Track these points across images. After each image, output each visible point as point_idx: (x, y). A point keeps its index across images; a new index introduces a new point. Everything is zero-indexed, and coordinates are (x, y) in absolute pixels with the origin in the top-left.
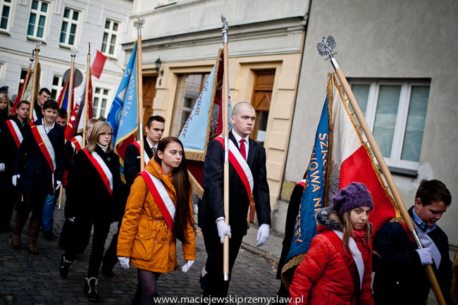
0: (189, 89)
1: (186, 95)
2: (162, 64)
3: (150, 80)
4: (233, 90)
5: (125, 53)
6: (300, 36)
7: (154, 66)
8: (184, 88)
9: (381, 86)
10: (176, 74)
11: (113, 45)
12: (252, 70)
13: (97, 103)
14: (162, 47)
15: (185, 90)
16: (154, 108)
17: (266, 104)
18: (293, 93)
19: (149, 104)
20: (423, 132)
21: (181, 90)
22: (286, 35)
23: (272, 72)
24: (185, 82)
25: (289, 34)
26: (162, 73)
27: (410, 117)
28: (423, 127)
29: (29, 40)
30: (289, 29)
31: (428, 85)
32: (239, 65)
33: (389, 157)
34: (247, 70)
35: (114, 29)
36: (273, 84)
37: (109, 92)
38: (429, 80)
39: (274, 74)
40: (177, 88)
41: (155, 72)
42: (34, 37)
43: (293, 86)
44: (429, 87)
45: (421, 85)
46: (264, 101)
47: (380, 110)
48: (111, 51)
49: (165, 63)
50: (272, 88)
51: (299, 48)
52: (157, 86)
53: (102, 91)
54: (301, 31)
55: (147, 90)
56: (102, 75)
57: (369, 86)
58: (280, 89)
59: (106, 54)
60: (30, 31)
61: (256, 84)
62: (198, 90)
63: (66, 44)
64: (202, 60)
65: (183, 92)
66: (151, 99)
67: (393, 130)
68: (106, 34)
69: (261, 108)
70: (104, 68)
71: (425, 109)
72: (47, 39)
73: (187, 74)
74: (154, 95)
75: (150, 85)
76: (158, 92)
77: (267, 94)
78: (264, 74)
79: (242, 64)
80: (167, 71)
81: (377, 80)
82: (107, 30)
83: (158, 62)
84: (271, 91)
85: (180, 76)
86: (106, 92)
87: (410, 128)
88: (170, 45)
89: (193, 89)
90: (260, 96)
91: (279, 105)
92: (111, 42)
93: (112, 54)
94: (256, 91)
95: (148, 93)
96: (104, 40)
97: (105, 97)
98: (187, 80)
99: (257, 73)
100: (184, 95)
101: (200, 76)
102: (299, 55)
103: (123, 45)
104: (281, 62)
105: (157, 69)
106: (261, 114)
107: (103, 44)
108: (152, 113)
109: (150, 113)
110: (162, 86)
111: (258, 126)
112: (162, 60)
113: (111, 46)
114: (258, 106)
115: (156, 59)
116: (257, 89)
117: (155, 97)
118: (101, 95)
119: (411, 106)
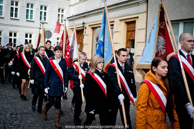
0: (98, 34)
1: (97, 37)
2: (85, 25)
3: (80, 32)
4: (118, 32)
5: (68, 21)
6: (145, 5)
7: (82, 26)
8: (96, 33)
9: (184, 23)
10: (91, 28)
11: (62, 19)
12: (125, 22)
13: (58, 44)
14: (84, 17)
16: (83, 43)
17: (133, 37)
18: (145, 30)
19: (81, 42)
21: (94, 34)
23: (134, 22)
25: (140, 5)
26: (86, 28)
29: (27, 21)
30: (140, 3)
32: (119, 21)
34: (123, 22)
35: (62, 12)
36: (135, 27)
39: (135, 23)
40: (93, 34)
42: (29, 19)
43: (144, 27)
46: (132, 35)
50: (135, 29)
51: (145, 10)
52: (84, 34)
53: (60, 39)
54: (146, 3)
55: (80, 36)
56: (60, 32)
57: (179, 23)
58: (138, 29)
59: (60, 23)
60: (27, 17)
61: (128, 28)
65: (96, 35)
66: (82, 40)
68: (59, 15)
69: (131, 38)
70: (61, 29)
72: (34, 20)
73: (96, 28)
74: (83, 38)
75: (82, 34)
76: (85, 36)
77: (133, 32)
78: (131, 24)
79: (120, 20)
80: (88, 27)
81: (182, 20)
82: (59, 13)
83: (84, 23)
84: (135, 31)
85: (93, 28)
88: (88, 16)
90: (130, 33)
91: (139, 36)
92: (62, 18)
93: (63, 23)
94: (128, 31)
95: (80, 38)
96: (58, 17)
98: (97, 30)
99: (128, 23)
102: (146, 14)
103: (67, 18)
104: (138, 17)
105: (83, 27)
106: (131, 41)
107: (58, 19)
108: (83, 46)
109: (82, 46)
110: (86, 34)
111: (130, 46)
112: (85, 23)
113: (62, 20)
114: (129, 38)
115: (82, 22)
116: (128, 30)
117: (84, 38)
118: (59, 41)
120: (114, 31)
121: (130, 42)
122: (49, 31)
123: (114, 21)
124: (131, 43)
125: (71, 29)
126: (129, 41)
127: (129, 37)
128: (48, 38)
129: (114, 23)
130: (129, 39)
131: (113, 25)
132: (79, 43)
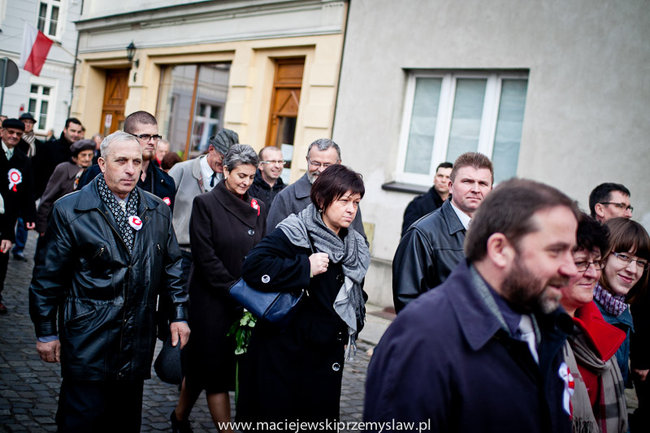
0: (178, 87)
1: (174, 94)
2: (137, 52)
3: (115, 76)
4: (244, 87)
5: (77, 34)
6: (340, 10)
7: (125, 54)
8: (169, 85)
9: (458, 80)
10: (157, 65)
11: (54, 21)
12: (271, 58)
13: (35, 106)
14: (136, 25)
15: (172, 87)
17: (292, 107)
18: (332, 91)
19: (117, 109)
20: (516, 146)
21: (166, 87)
22: (320, 8)
23: (301, 60)
24: (171, 75)
25: (324, 6)
26: (137, 63)
27: (500, 123)
28: (520, 136)
30: (324, 1)
31: (524, 77)
32: (252, 51)
34: (264, 59)
36: (301, 78)
37: (51, 91)
38: (526, 71)
39: (303, 64)
40: (160, 85)
41: (126, 62)
43: (332, 80)
44: (526, 81)
46: (290, 101)
47: (458, 114)
48: (53, 31)
49: (141, 48)
50: (301, 83)
51: (340, 27)
52: (131, 82)
53: (40, 90)
54: (342, 3)
55: (115, 87)
56: (45, 67)
57: (441, 80)
58: (313, 86)
59: (46, 33)
61: (277, 78)
62: (192, 88)
64: (197, 44)
65: (169, 92)
66: (122, 102)
67: (477, 141)
68: (43, 6)
69: (285, 112)
70: (49, 56)
71: (521, 112)
73: (173, 65)
74: (125, 95)
75: (122, 80)
76: (132, 93)
77: (293, 93)
78: (289, 64)
79: (256, 50)
80: (144, 61)
81: (452, 72)
83: (132, 47)
84: (299, 89)
85: (163, 68)
86: (46, 90)
87: (501, 139)
88: (147, 23)
89: (184, 87)
90: (283, 95)
91: (312, 111)
92: (52, 17)
93: (55, 35)
94: (277, 89)
95: (115, 94)
96: (41, 15)
97: (45, 98)
98: (173, 73)
99: (279, 62)
100: (171, 96)
101: (194, 68)
102: (340, 38)
103: (77, 23)
104: (313, 47)
105: (130, 58)
106: (284, 121)
109: (120, 122)
110: (138, 83)
111: (281, 138)
112: (136, 45)
113: (51, 24)
114: (280, 110)
115: (127, 43)
116: (278, 86)
117: (127, 98)
118: (39, 96)
119: (502, 108)
120: (232, 82)
121: (282, 126)
122: (9, 61)
123: (233, 52)
125: (87, 61)
126: (277, 122)
127: (278, 107)
128: (6, 86)
129: (236, 58)
130: (276, 113)
131: (229, 62)
132: (110, 112)
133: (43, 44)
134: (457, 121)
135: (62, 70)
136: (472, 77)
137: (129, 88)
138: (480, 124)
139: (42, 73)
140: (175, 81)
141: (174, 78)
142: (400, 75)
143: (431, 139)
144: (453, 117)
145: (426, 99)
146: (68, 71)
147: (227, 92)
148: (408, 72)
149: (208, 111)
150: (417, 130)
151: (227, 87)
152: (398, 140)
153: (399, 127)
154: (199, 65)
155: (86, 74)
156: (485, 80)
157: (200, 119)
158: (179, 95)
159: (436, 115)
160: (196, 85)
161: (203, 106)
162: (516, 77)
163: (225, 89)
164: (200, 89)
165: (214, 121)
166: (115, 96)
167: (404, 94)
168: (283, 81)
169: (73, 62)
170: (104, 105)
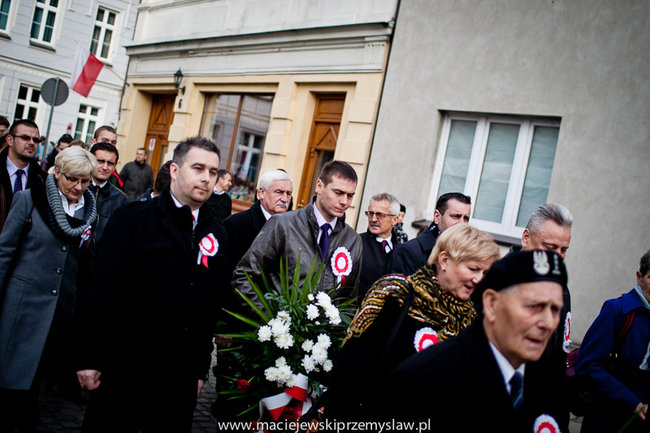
0: (222, 114)
1: (218, 122)
2: (184, 79)
3: (161, 101)
4: (285, 119)
5: (128, 58)
6: (382, 50)
7: (172, 80)
8: (213, 112)
9: (492, 124)
10: (202, 93)
11: (106, 44)
12: (312, 93)
13: (82, 126)
14: (184, 53)
15: (215, 115)
16: (170, 139)
17: (330, 142)
18: (370, 128)
19: (163, 134)
20: (547, 190)
21: (209, 116)
22: (363, 47)
23: (341, 97)
24: (215, 103)
25: (366, 45)
26: (184, 90)
27: (531, 168)
28: (549, 183)
30: (367, 39)
31: (556, 126)
32: (294, 86)
33: (500, 222)
34: (305, 93)
35: (109, 22)
36: (341, 114)
37: (100, 112)
38: (558, 119)
39: (344, 100)
40: (204, 112)
41: (173, 88)
43: (370, 118)
44: (558, 128)
45: (547, 125)
46: (328, 138)
47: (490, 157)
48: (104, 53)
49: (188, 76)
50: (340, 119)
51: (381, 66)
52: (176, 108)
53: (89, 110)
54: (385, 43)
55: (161, 111)
56: (94, 88)
57: (475, 123)
58: (351, 122)
59: (98, 56)
61: (318, 113)
62: (235, 116)
63: (40, 40)
64: (242, 75)
65: (212, 119)
66: (166, 127)
67: (507, 185)
68: (97, 29)
69: (323, 146)
70: (98, 78)
71: (553, 158)
72: (12, 32)
73: (219, 94)
74: (170, 121)
75: (164, 106)
76: (176, 117)
77: (332, 128)
78: (329, 100)
79: (298, 84)
80: (190, 88)
81: (487, 116)
82: (99, 23)
83: (179, 74)
84: (339, 124)
85: (208, 96)
86: (95, 111)
87: (530, 184)
88: (196, 52)
89: (226, 116)
90: (322, 129)
91: (350, 144)
92: (105, 40)
93: (106, 57)
94: (316, 123)
95: (160, 119)
96: (94, 37)
97: (93, 118)
98: (218, 101)
99: (320, 97)
100: (214, 123)
101: (238, 97)
102: (381, 76)
103: (128, 48)
104: (354, 84)
105: (177, 85)
106: (322, 155)
107: (93, 43)
108: (167, 146)
109: (163, 146)
110: (183, 109)
112: (183, 73)
113: (104, 46)
114: (318, 144)
115: (175, 70)
116: (317, 120)
117: (172, 123)
118: (87, 116)
119: (534, 154)
120: (274, 114)
121: (316, 159)
122: (60, 80)
123: (276, 84)
124: (320, 159)
125: (135, 85)
126: (316, 155)
127: (317, 142)
128: (56, 105)
129: (278, 91)
130: (315, 146)
131: (273, 94)
132: (154, 136)
133: (94, 65)
134: (489, 164)
135: (112, 92)
136: (505, 123)
137: (174, 114)
138: (511, 168)
139: (91, 94)
140: (219, 109)
141: (218, 106)
142: (436, 116)
143: (464, 180)
144: (484, 160)
145: (461, 141)
146: (117, 93)
147: (269, 122)
148: (444, 113)
149: (252, 140)
150: (449, 171)
151: (269, 117)
152: (431, 179)
153: (433, 167)
154: (243, 95)
155: (133, 98)
156: (519, 126)
157: (242, 148)
158: (223, 123)
159: (469, 158)
160: (239, 114)
161: (246, 136)
162: (549, 125)
163: (267, 119)
164: (243, 119)
165: (256, 151)
166: (159, 122)
167: (439, 135)
168: (323, 116)
169: (122, 85)
170: (149, 130)
